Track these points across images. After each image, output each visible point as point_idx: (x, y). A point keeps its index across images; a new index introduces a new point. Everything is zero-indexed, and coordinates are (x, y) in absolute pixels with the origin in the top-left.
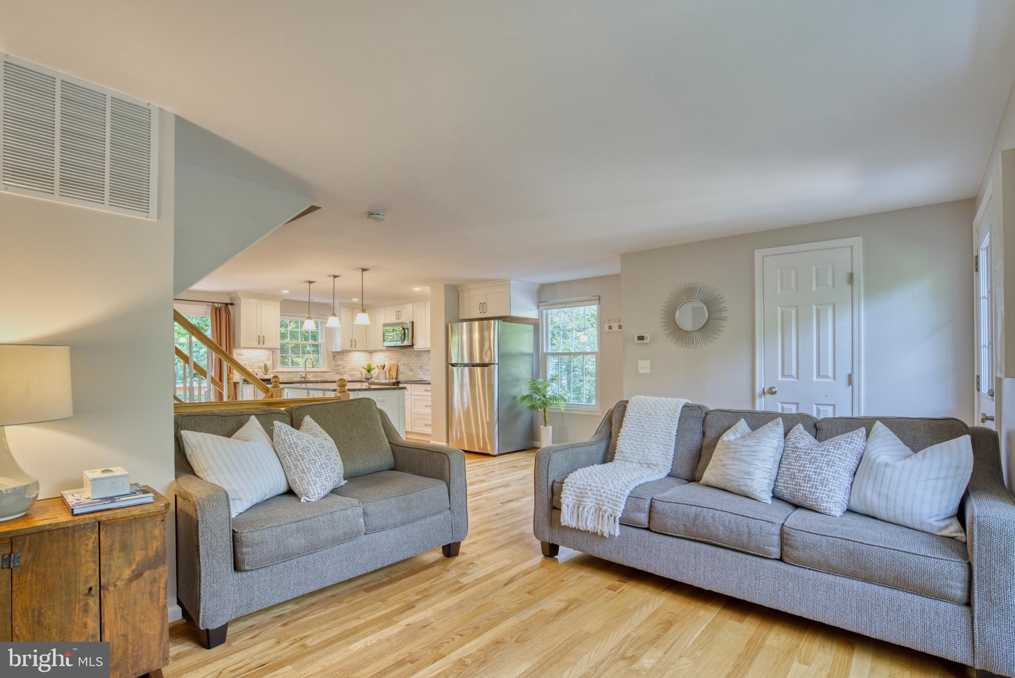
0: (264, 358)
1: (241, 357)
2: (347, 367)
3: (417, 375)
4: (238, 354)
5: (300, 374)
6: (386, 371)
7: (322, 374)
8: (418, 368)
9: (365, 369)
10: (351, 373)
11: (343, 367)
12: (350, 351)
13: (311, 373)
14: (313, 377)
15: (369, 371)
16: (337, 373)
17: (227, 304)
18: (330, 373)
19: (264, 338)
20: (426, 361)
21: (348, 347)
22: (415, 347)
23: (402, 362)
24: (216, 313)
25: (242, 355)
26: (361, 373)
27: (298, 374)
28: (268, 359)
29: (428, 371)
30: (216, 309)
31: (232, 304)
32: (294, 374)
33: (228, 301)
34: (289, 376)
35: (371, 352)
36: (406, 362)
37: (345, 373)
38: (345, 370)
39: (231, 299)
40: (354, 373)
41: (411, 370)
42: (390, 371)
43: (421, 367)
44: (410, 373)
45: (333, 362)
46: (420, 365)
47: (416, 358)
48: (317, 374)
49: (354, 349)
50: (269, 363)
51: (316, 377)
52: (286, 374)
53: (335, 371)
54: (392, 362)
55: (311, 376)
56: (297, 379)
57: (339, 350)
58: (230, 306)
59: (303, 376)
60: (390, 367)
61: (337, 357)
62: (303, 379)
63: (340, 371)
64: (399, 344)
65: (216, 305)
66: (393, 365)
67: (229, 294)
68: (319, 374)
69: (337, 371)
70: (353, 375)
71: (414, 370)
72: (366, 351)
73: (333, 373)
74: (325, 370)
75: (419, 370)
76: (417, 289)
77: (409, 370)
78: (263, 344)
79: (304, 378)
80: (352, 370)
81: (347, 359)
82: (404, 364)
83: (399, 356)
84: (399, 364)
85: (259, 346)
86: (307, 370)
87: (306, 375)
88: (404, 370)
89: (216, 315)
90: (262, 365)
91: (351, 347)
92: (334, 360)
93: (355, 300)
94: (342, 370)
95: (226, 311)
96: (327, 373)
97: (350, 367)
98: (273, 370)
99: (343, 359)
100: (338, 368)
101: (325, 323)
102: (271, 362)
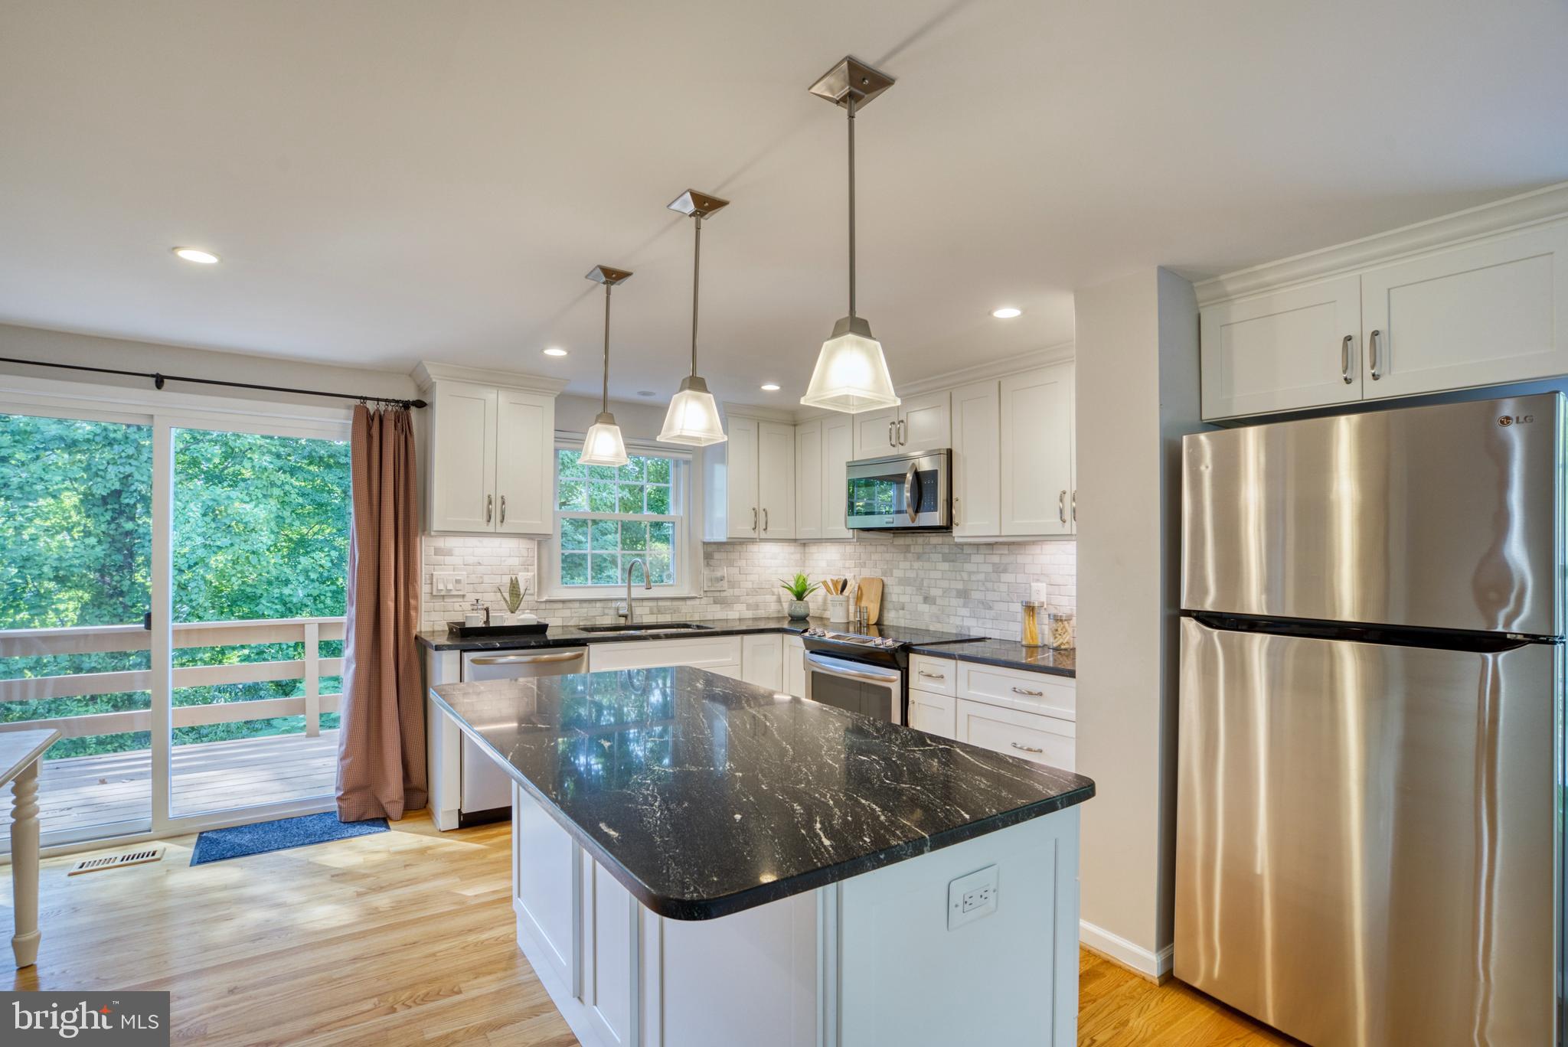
0: (515, 561)
1: (448, 559)
2: (742, 584)
3: (949, 616)
4: (438, 551)
5: (614, 605)
6: (848, 597)
7: (676, 603)
8: (954, 593)
9: (790, 589)
10: (751, 600)
11: (733, 584)
12: (752, 541)
13: (645, 603)
14: (652, 613)
15: (800, 596)
16: (715, 602)
17: (407, 405)
18: (697, 602)
19: (503, 503)
20: (981, 577)
22: (956, 531)
23: (898, 573)
24: (369, 428)
25: (449, 553)
26: (779, 601)
27: (609, 604)
28: (526, 567)
29: (990, 608)
30: (370, 418)
31: (420, 404)
32: (598, 605)
33: (412, 396)
34: (585, 610)
35: (804, 543)
36: (912, 574)
37: (737, 599)
38: (737, 592)
39: (420, 389)
40: (759, 599)
41: (927, 599)
42: (859, 598)
43: (964, 594)
44: (924, 608)
45: (706, 572)
46: (960, 586)
47: (946, 566)
48: (661, 603)
49: (763, 535)
50: (525, 578)
51: (659, 612)
52: (577, 605)
53: (709, 594)
54: (866, 573)
55: (647, 610)
56: (608, 621)
57: (723, 538)
58: (414, 412)
59: (621, 612)
60: (859, 588)
61: (717, 556)
62: (622, 621)
63: (723, 594)
64: (904, 521)
65: (371, 406)
66: (870, 581)
67: (414, 373)
68: (668, 603)
69: (718, 594)
70: (757, 607)
71: (938, 601)
72: (795, 540)
73: (704, 601)
74: (684, 592)
75: (954, 602)
76: (1006, 313)
77: (921, 598)
78: (502, 521)
79: (626, 616)
80: (756, 591)
81: (743, 563)
82: (904, 582)
83: (888, 556)
84: (888, 581)
85: (491, 528)
86: (633, 596)
87: (630, 607)
88: (904, 599)
89: (370, 436)
90: (506, 580)
91: (754, 529)
92: (708, 565)
93: (770, 387)
94: (729, 593)
95: (399, 425)
96: (689, 602)
97: (749, 585)
98: (538, 598)
99: (731, 563)
100: (718, 586)
101: (687, 462)
102: (530, 574)
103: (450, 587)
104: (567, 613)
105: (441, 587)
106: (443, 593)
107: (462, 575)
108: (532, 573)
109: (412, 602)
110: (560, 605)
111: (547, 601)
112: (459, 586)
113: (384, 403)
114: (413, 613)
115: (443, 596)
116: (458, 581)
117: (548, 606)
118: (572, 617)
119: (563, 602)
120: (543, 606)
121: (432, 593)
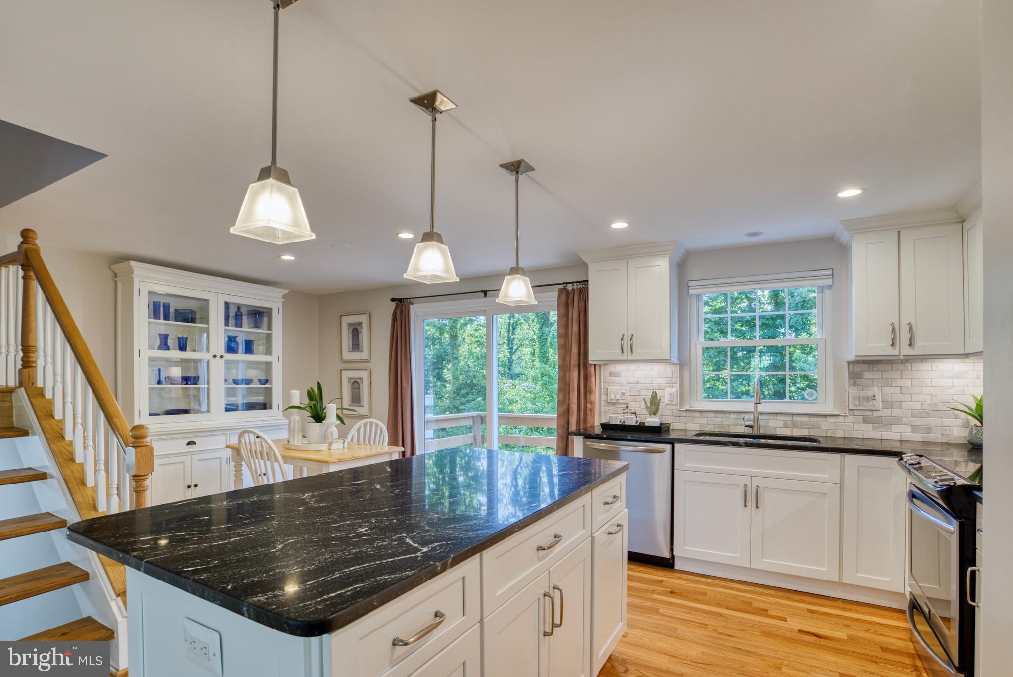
0: (662, 380)
1: (617, 379)
2: (904, 405)
4: (611, 374)
5: (745, 417)
7: (813, 419)
10: (918, 422)
13: (779, 417)
14: (786, 426)
16: (865, 421)
18: (841, 419)
19: (631, 339)
21: (881, 348)
24: (567, 300)
25: (617, 375)
27: (739, 416)
28: (670, 384)
30: (568, 294)
32: (732, 416)
34: (719, 419)
37: (896, 420)
38: (896, 412)
40: (931, 421)
45: (853, 391)
48: (796, 418)
49: (908, 351)
50: (667, 395)
51: (795, 425)
52: (713, 415)
53: (856, 413)
55: (781, 424)
56: (741, 430)
59: (750, 423)
62: (749, 431)
65: (570, 287)
68: (806, 419)
69: (869, 413)
70: (929, 429)
73: (850, 419)
74: (829, 409)
78: (632, 352)
79: (752, 427)
81: (906, 383)
85: (624, 357)
86: (760, 410)
87: (757, 420)
89: (568, 305)
91: (893, 346)
92: (853, 383)
93: (850, 193)
94: (885, 413)
95: (581, 296)
96: (830, 419)
97: (917, 406)
98: (680, 408)
99: (889, 383)
100: (869, 405)
101: (830, 287)
102: (674, 390)
103: (618, 397)
104: (704, 421)
105: (612, 397)
106: (614, 401)
107: (626, 389)
108: (675, 390)
109: (589, 406)
110: (698, 414)
111: (686, 411)
112: (624, 397)
113: (571, 284)
114: (589, 413)
115: (614, 403)
116: (623, 394)
117: (688, 414)
118: (708, 424)
119: (701, 411)
120: (684, 414)
121: (607, 401)
